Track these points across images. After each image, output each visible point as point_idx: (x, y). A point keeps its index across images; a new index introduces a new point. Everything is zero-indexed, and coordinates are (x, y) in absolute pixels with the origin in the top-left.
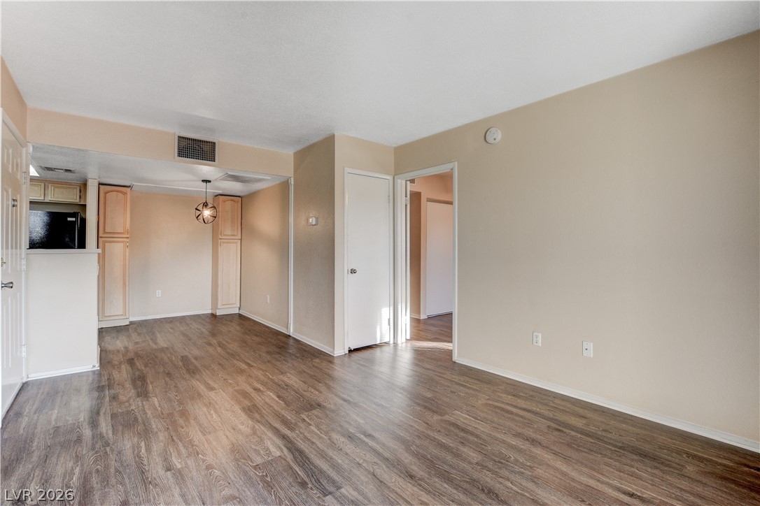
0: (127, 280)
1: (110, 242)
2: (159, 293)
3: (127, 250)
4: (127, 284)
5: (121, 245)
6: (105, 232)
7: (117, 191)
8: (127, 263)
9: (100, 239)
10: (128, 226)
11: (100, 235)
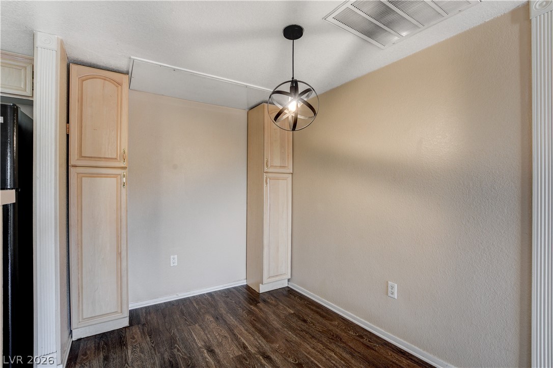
0: (124, 247)
1: (92, 175)
2: (174, 260)
3: (124, 191)
4: (124, 253)
5: (112, 181)
6: (81, 157)
7: (105, 79)
8: (124, 214)
9: (71, 170)
10: (125, 145)
11: (71, 162)
